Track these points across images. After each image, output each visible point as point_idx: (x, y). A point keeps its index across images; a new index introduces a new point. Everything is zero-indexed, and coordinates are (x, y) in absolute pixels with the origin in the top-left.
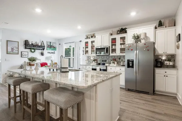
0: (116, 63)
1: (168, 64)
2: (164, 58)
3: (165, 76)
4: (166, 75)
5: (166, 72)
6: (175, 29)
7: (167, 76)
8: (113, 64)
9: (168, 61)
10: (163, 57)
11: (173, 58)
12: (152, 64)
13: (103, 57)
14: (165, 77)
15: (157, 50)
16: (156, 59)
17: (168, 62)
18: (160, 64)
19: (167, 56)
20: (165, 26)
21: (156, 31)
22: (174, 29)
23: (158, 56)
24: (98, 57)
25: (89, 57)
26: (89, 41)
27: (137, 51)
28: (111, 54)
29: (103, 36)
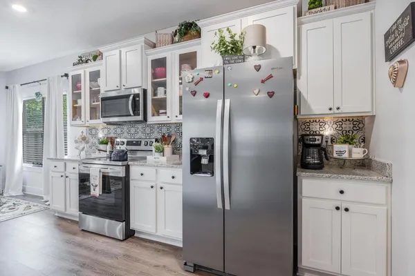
0: (168, 149)
1: (346, 156)
2: (328, 131)
3: (338, 208)
4: (344, 206)
5: (342, 192)
6: (372, 14)
7: (347, 210)
8: (157, 155)
9: (345, 142)
10: (327, 126)
11: (360, 129)
12: (290, 152)
13: (133, 130)
14: (339, 212)
15: (306, 101)
16: (303, 136)
17: (345, 147)
18: (316, 156)
19: (340, 122)
20: (332, 7)
21: (300, 24)
22: (368, 14)
23: (307, 123)
24: (119, 131)
25: (94, 131)
26: (84, 71)
27: (227, 102)
28: (152, 119)
29: (124, 50)
